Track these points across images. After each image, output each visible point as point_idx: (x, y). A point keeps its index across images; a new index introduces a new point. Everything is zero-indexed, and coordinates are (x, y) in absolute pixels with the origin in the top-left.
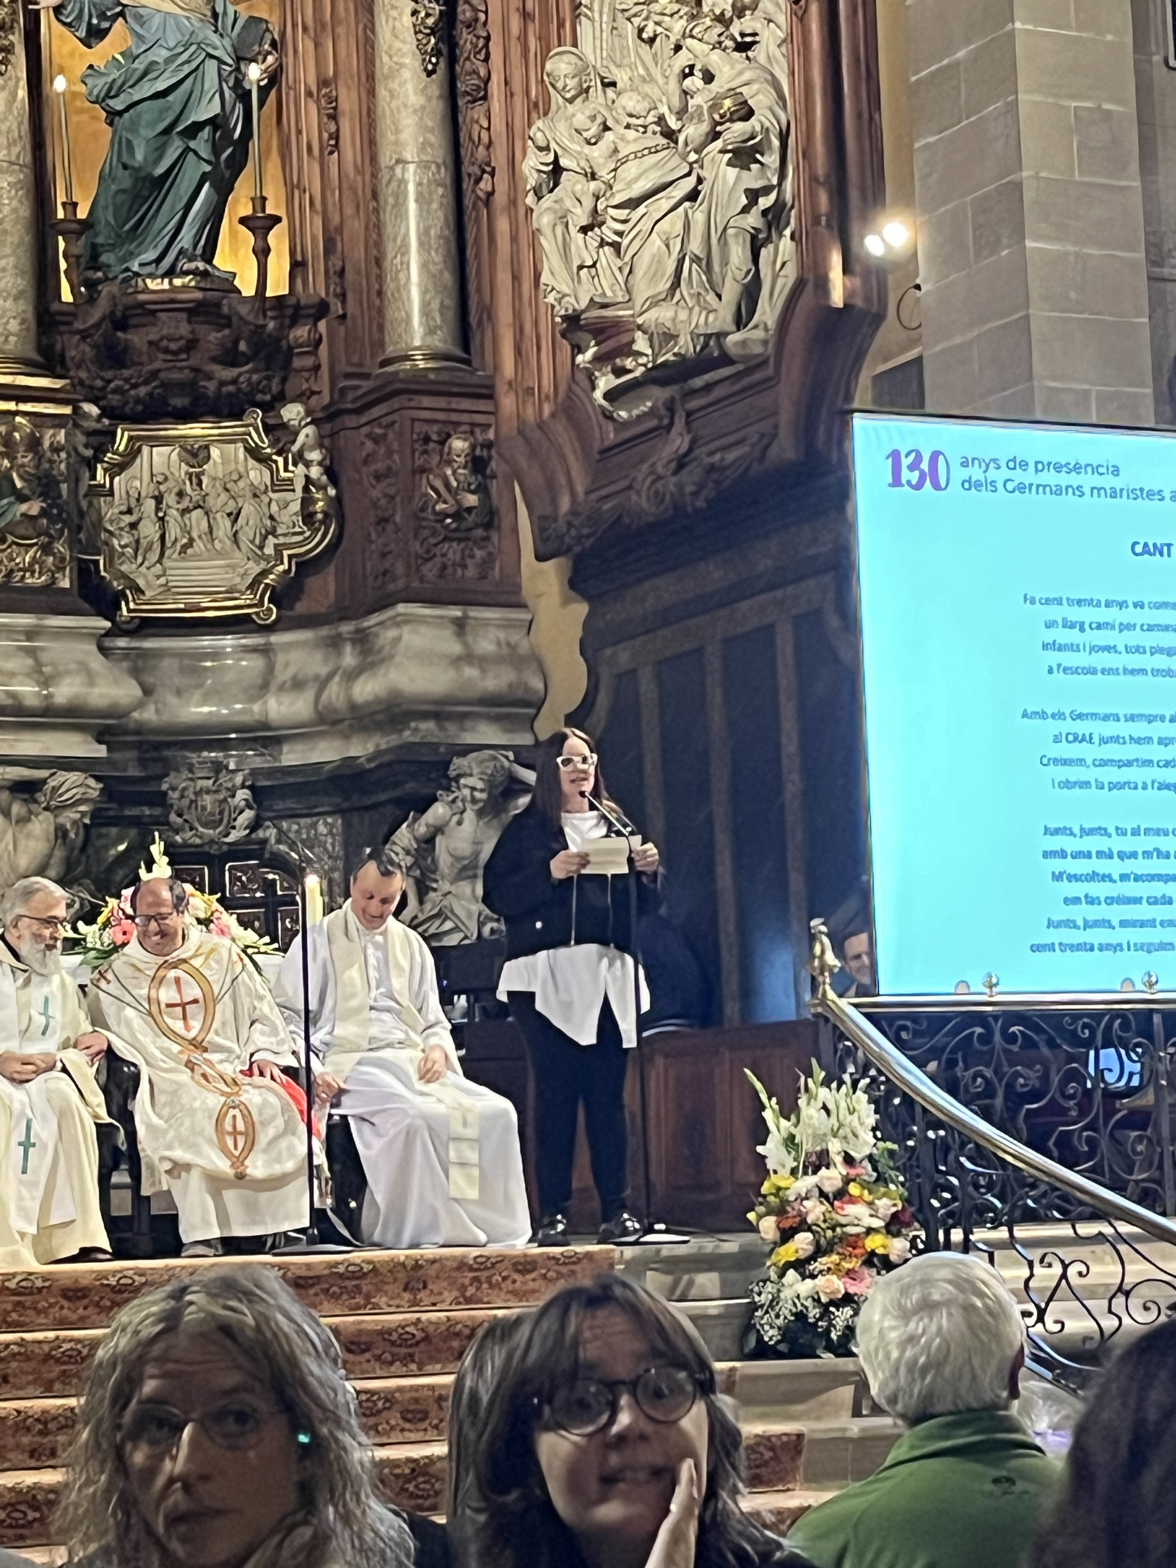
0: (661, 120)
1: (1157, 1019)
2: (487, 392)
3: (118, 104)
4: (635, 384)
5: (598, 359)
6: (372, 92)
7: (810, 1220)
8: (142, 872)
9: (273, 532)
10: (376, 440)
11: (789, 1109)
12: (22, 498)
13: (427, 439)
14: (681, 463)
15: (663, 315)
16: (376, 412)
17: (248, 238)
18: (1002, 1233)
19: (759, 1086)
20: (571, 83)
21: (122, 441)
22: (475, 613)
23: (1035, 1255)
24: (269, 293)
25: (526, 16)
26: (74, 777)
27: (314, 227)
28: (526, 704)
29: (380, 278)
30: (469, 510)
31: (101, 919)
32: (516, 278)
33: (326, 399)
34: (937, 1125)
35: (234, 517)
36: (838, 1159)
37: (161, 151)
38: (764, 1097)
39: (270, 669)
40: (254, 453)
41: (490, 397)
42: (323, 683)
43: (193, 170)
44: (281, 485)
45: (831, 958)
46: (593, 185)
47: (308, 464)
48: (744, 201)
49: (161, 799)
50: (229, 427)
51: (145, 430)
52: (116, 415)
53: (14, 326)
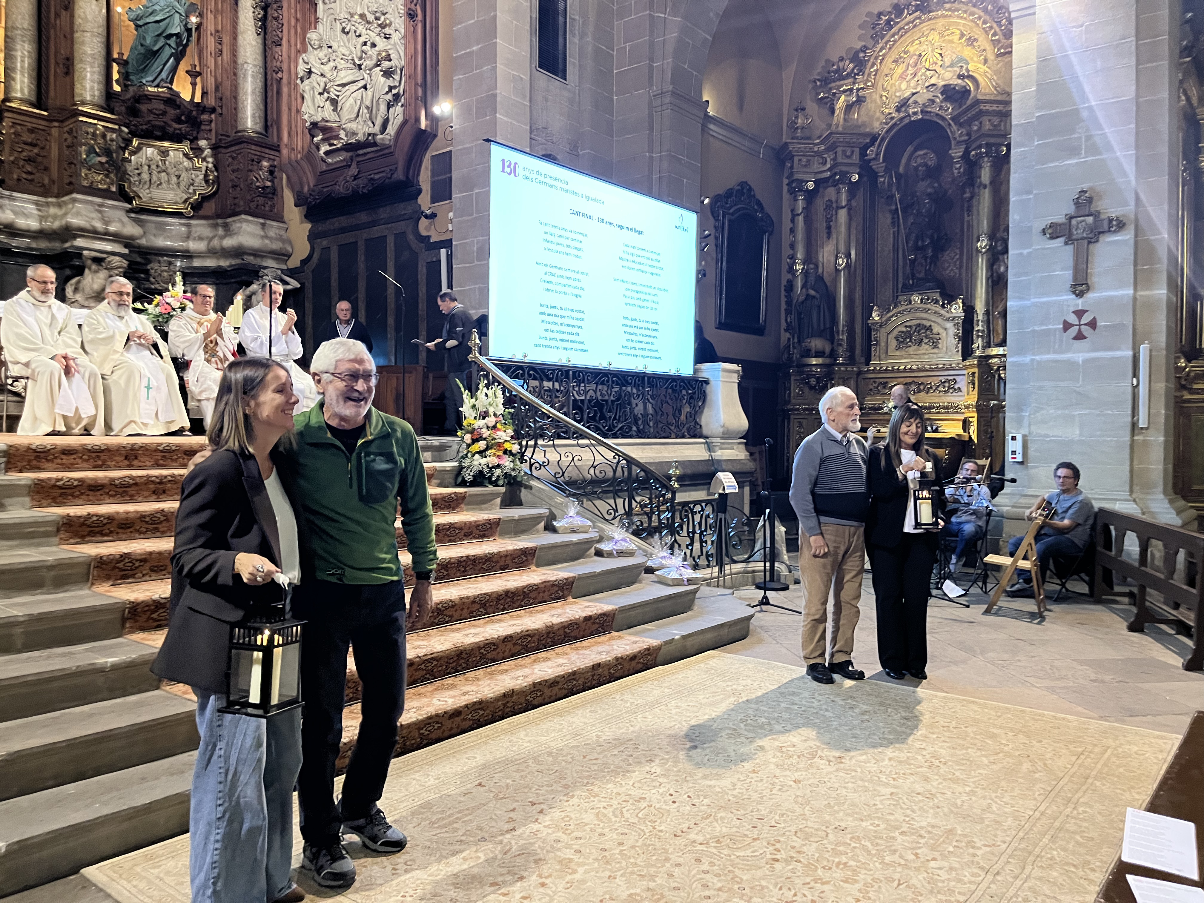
0: (353, 60)
1: (570, 372)
2: (277, 149)
3: (139, 23)
4: (336, 150)
5: (322, 140)
6: (235, 37)
7: (484, 436)
8: (171, 287)
9: (193, 184)
10: (233, 158)
11: (473, 395)
12: (98, 155)
13: (253, 160)
14: (355, 178)
15: (352, 126)
16: (233, 148)
17: (189, 79)
18: (550, 442)
20: (315, 44)
21: (136, 143)
22: (268, 222)
24: (196, 101)
25: (297, 20)
26: (117, 258)
27: (211, 82)
28: (284, 255)
29: (236, 102)
30: (267, 187)
31: (154, 303)
32: (290, 109)
33: (213, 141)
34: (526, 404)
35: (178, 177)
36: (492, 414)
37: (156, 42)
39: (190, 232)
40: (186, 155)
42: (211, 239)
43: (167, 51)
44: (195, 169)
46: (325, 79)
47: (207, 163)
48: (386, 90)
49: (147, 272)
50: (177, 145)
51: (145, 141)
52: (134, 134)
53: (97, 93)
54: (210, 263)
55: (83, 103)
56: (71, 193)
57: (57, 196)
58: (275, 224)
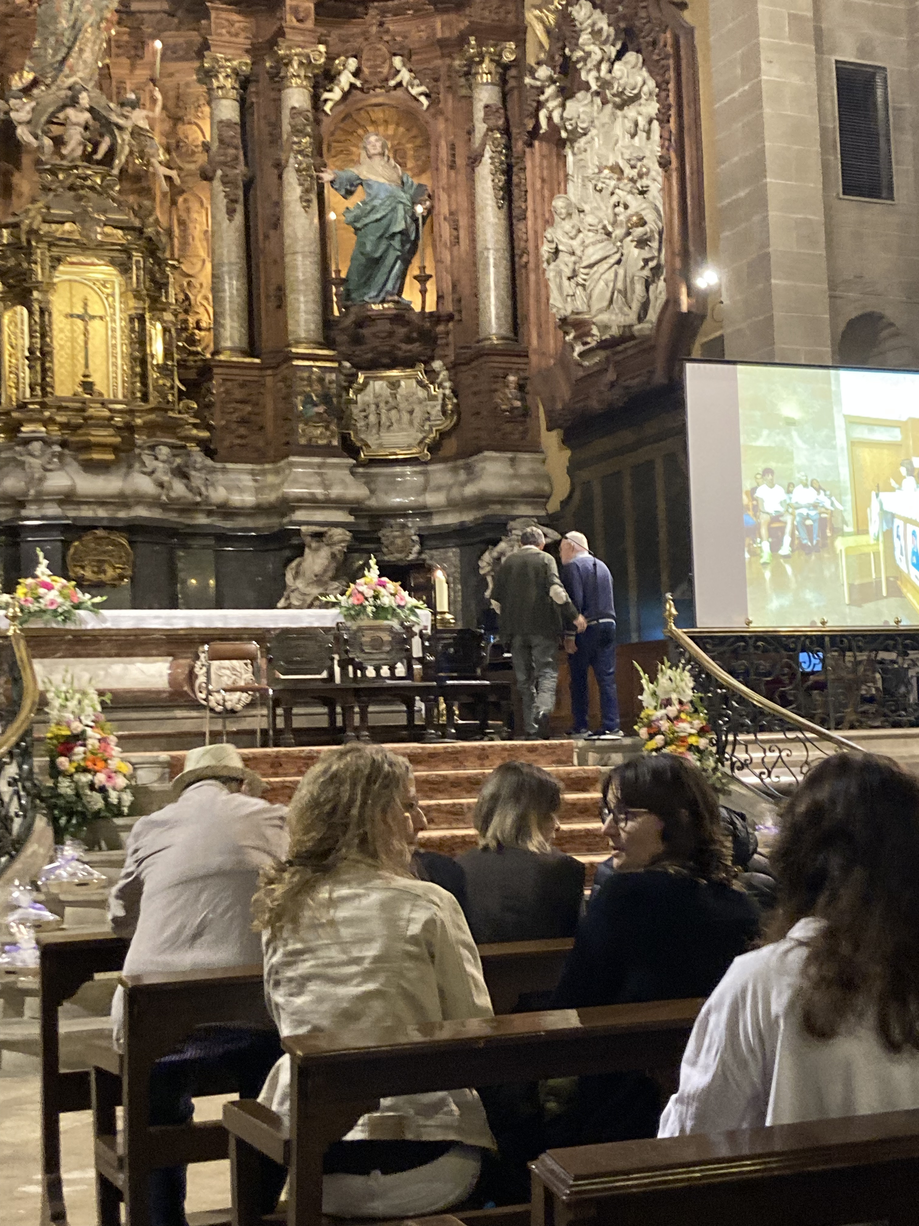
0: (604, 227)
1: (827, 639)
2: (525, 354)
3: (358, 225)
4: (591, 350)
5: (575, 338)
6: (473, 217)
7: (663, 729)
8: (366, 572)
9: (428, 419)
10: (475, 377)
11: (653, 679)
12: (315, 405)
13: (498, 376)
14: (612, 385)
16: (474, 364)
17: (417, 285)
18: (751, 737)
19: (639, 669)
20: (564, 211)
21: (361, 379)
22: (521, 455)
23: (767, 746)
24: (427, 310)
25: (543, 181)
26: (339, 531)
27: (447, 281)
28: (542, 496)
29: (477, 303)
30: (517, 408)
31: (348, 593)
32: (538, 301)
33: (452, 358)
34: (721, 687)
35: (411, 412)
36: (676, 702)
37: (378, 247)
38: (642, 673)
39: (427, 481)
40: (420, 383)
41: (527, 356)
42: (450, 488)
43: (393, 254)
44: (432, 398)
45: (674, 611)
46: (573, 258)
47: (444, 388)
48: (642, 264)
49: (378, 540)
50: (409, 372)
51: (369, 374)
52: (358, 367)
53: (312, 326)
54: (452, 519)
55: (298, 343)
56: (287, 456)
57: (274, 462)
58: (526, 456)
